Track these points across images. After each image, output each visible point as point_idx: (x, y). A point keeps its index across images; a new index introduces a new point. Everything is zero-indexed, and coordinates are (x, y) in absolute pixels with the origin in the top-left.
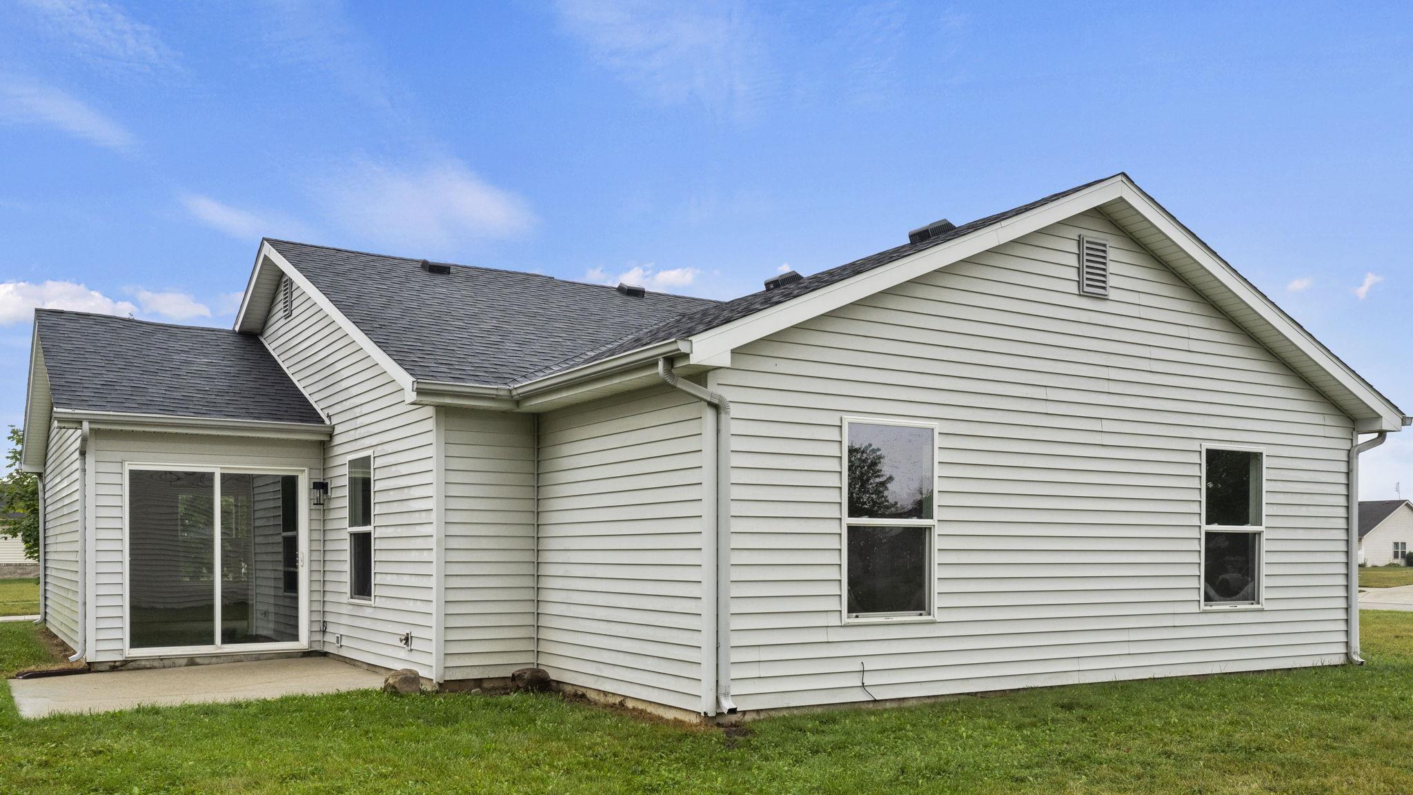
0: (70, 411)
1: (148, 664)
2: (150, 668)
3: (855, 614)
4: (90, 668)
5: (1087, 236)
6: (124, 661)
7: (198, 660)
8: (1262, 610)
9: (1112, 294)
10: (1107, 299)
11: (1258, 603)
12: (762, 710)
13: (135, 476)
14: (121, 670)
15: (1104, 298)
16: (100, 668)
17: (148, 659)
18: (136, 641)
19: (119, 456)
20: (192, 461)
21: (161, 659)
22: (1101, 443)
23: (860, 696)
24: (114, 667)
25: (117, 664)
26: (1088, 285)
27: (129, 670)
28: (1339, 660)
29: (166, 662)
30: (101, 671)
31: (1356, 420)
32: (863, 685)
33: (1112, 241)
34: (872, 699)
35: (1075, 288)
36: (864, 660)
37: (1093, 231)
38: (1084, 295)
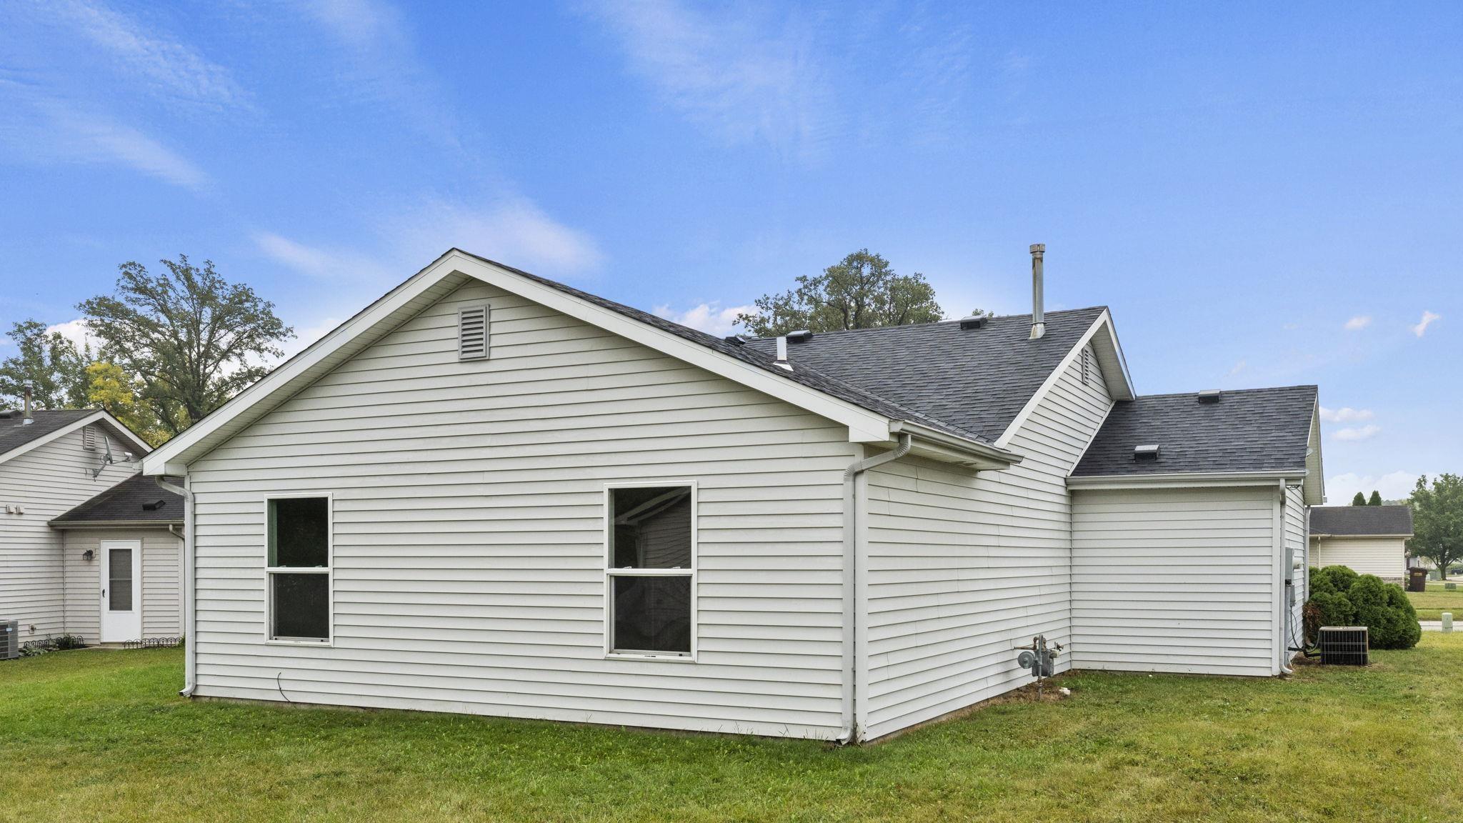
8: (694, 664)
9: (492, 354)
11: (691, 655)
23: (280, 697)
26: (463, 352)
32: (280, 690)
33: (495, 303)
34: (286, 700)
35: (455, 357)
36: (283, 671)
37: (472, 302)
38: (463, 361)
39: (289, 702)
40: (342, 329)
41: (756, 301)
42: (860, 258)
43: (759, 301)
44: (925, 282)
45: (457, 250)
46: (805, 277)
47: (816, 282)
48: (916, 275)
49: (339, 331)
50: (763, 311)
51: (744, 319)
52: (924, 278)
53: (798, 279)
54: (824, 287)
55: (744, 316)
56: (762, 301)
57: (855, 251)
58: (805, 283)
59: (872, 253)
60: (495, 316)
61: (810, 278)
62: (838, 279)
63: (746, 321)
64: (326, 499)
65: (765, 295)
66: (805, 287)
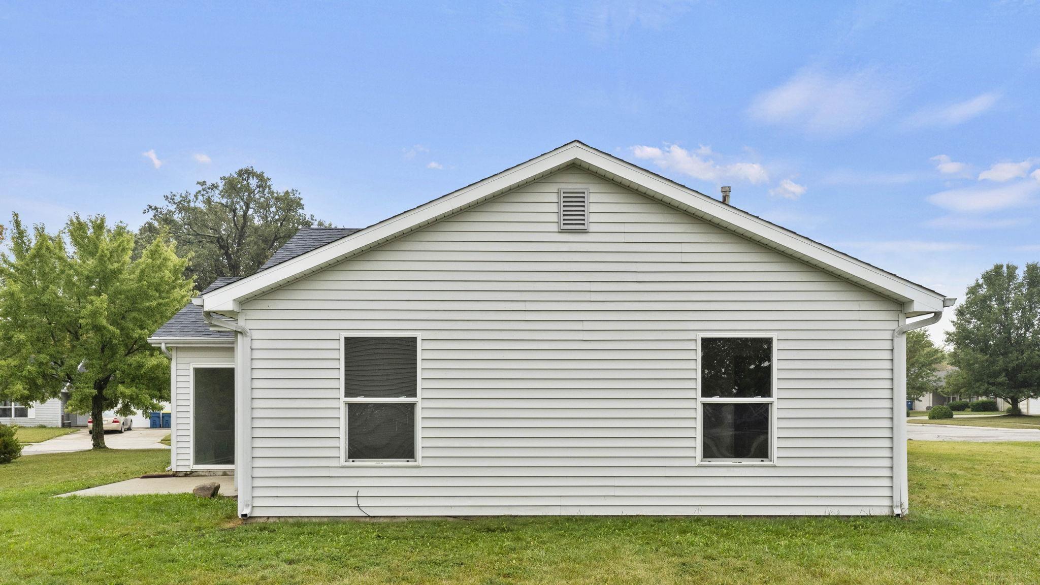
0: (158, 338)
1: (203, 474)
2: (204, 476)
3: (351, 460)
4: (175, 475)
5: (563, 189)
6: (191, 471)
7: (228, 473)
8: (775, 467)
9: (593, 228)
10: (588, 232)
11: (771, 461)
12: (281, 517)
13: (198, 371)
14: (190, 476)
15: (585, 232)
16: (179, 475)
17: (203, 471)
18: (198, 461)
19: (186, 360)
20: (224, 362)
21: (210, 471)
22: (581, 339)
23: (357, 513)
24: (187, 475)
25: (188, 473)
26: (564, 224)
27: (194, 476)
28: (885, 512)
29: (212, 473)
30: (179, 476)
31: (904, 303)
32: (358, 506)
33: (593, 188)
34: (366, 515)
35: (554, 227)
36: (360, 489)
37: (573, 184)
38: (563, 231)
39: (369, 516)
40: (456, 194)
41: (164, 196)
42: (246, 173)
43: (167, 196)
44: (300, 196)
45: (579, 142)
46: (204, 182)
47: (214, 187)
48: (293, 190)
49: (451, 196)
50: (169, 205)
51: (152, 209)
52: (299, 194)
53: (198, 183)
54: (218, 192)
55: (153, 207)
56: (169, 197)
57: (244, 167)
58: (204, 187)
59: (258, 170)
60: (593, 198)
61: (209, 183)
62: (232, 187)
63: (155, 211)
64: (415, 339)
65: (172, 193)
66: (204, 190)
